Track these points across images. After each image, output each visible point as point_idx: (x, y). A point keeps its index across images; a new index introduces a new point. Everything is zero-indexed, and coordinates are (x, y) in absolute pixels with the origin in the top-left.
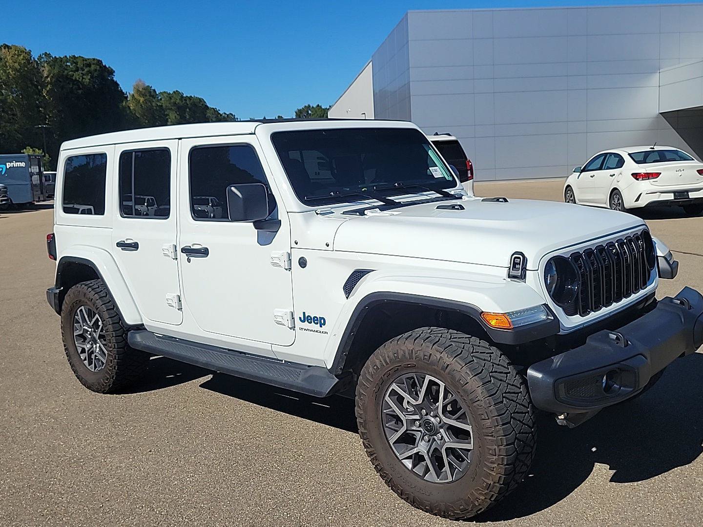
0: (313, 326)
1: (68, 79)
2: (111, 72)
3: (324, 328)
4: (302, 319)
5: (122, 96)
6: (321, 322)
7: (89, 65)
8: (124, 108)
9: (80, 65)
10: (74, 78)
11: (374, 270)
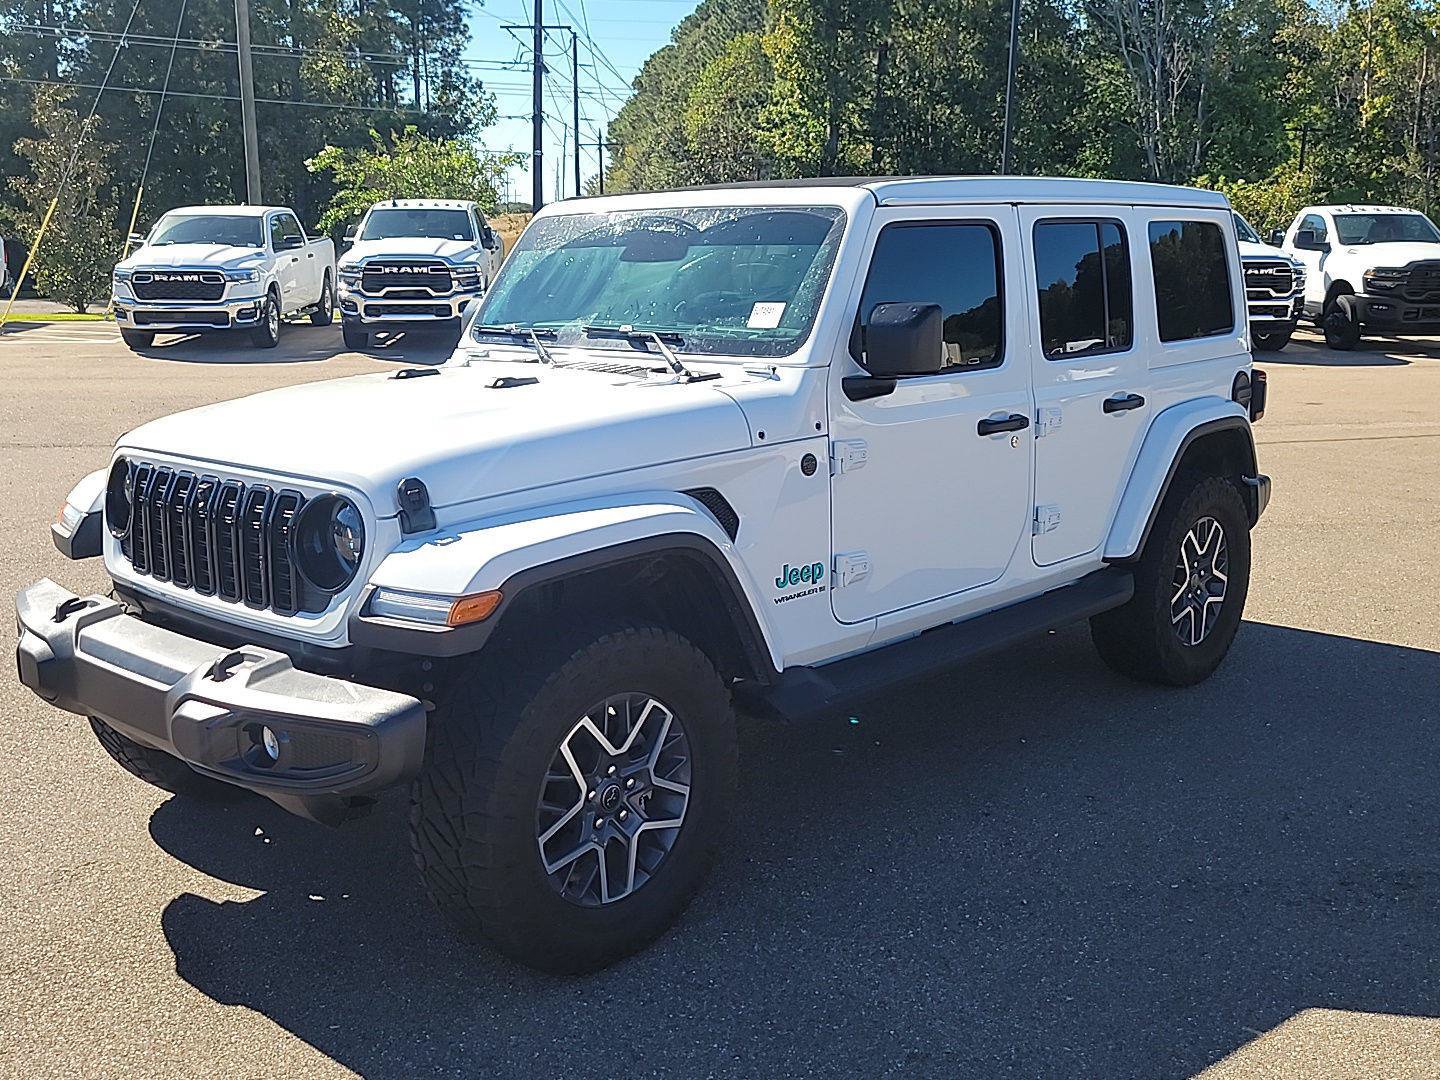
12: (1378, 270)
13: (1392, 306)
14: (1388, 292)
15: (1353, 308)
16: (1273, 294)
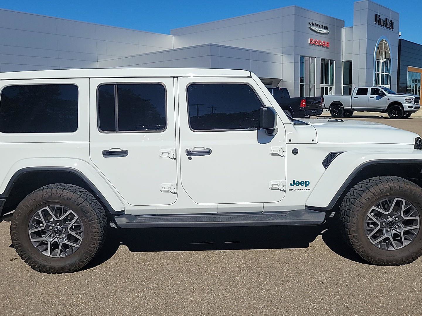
0: (300, 187)
3: (308, 187)
4: (292, 184)
6: (306, 183)
11: (344, 152)
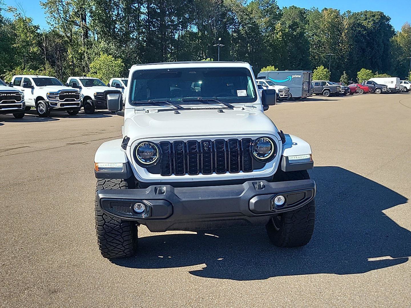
1: (359, 25)
2: (388, 19)
5: (393, 33)
7: (374, 16)
8: (393, 41)
9: (368, 16)
10: (363, 25)
12: (97, 93)
13: (103, 102)
14: (101, 99)
15: (92, 103)
16: (76, 100)
